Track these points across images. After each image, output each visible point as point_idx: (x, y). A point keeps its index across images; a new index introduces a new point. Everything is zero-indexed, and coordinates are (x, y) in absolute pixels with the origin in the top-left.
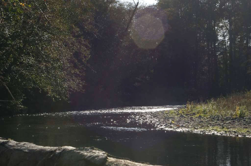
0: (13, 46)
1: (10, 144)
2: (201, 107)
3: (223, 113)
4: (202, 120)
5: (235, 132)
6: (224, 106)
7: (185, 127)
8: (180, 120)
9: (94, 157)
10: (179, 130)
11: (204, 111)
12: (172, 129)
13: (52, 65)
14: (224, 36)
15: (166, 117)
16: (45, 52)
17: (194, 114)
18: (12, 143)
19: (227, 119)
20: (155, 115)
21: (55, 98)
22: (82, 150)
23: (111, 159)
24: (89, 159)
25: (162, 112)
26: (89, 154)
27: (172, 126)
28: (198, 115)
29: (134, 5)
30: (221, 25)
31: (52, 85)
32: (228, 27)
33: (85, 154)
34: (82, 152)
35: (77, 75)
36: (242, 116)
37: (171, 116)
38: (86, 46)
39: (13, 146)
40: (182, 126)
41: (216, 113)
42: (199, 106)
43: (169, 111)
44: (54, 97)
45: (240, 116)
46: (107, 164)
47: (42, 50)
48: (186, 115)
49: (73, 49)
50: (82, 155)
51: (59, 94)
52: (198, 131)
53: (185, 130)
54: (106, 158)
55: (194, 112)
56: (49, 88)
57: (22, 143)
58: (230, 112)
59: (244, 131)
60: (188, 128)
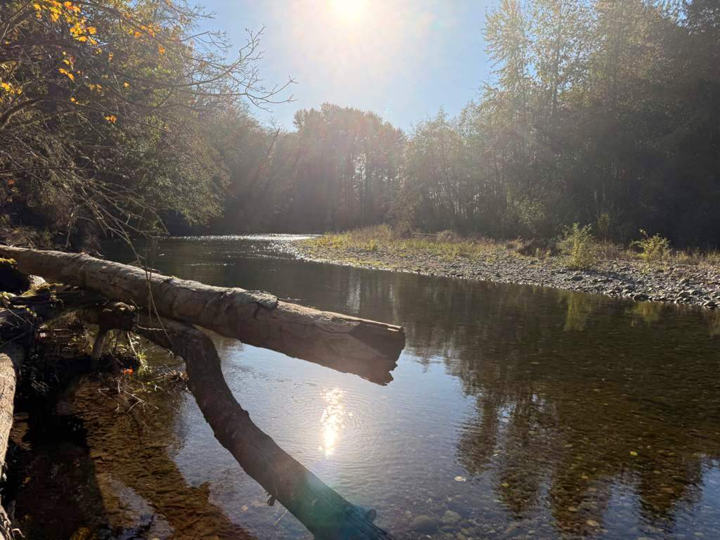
0: (147, 165)
1: (175, 281)
2: (338, 238)
3: (358, 245)
4: (339, 250)
5: (369, 265)
6: (359, 238)
7: (324, 258)
8: (318, 251)
9: (265, 301)
10: (318, 260)
11: (340, 243)
12: (311, 259)
13: (190, 187)
14: (361, 170)
15: (305, 247)
16: (182, 174)
17: (331, 245)
18: (177, 280)
19: (361, 251)
20: (294, 244)
21: (192, 222)
22: (252, 293)
23: (281, 303)
24: (261, 302)
25: (301, 241)
26: (260, 298)
27: (311, 255)
28: (335, 246)
29: (274, 131)
30: (358, 158)
31: (189, 208)
32: (365, 161)
33: (256, 297)
34: (253, 295)
35: (216, 200)
36: (375, 249)
37: (310, 246)
38: (227, 171)
39: (178, 284)
40: (321, 257)
41: (351, 244)
42: (335, 237)
43: (307, 240)
44: (191, 220)
45: (374, 249)
46: (278, 307)
47: (179, 171)
48: (324, 245)
49: (212, 173)
50: (253, 298)
51: (197, 218)
52: (336, 262)
53: (324, 260)
54: (277, 302)
55: (330, 242)
56: (186, 211)
57: (188, 282)
58: (364, 244)
59: (377, 263)
60: (326, 258)
